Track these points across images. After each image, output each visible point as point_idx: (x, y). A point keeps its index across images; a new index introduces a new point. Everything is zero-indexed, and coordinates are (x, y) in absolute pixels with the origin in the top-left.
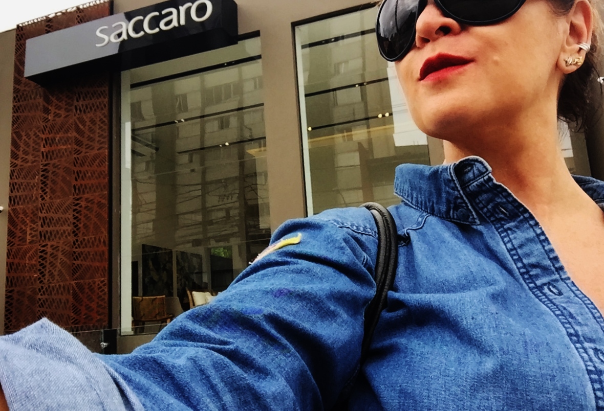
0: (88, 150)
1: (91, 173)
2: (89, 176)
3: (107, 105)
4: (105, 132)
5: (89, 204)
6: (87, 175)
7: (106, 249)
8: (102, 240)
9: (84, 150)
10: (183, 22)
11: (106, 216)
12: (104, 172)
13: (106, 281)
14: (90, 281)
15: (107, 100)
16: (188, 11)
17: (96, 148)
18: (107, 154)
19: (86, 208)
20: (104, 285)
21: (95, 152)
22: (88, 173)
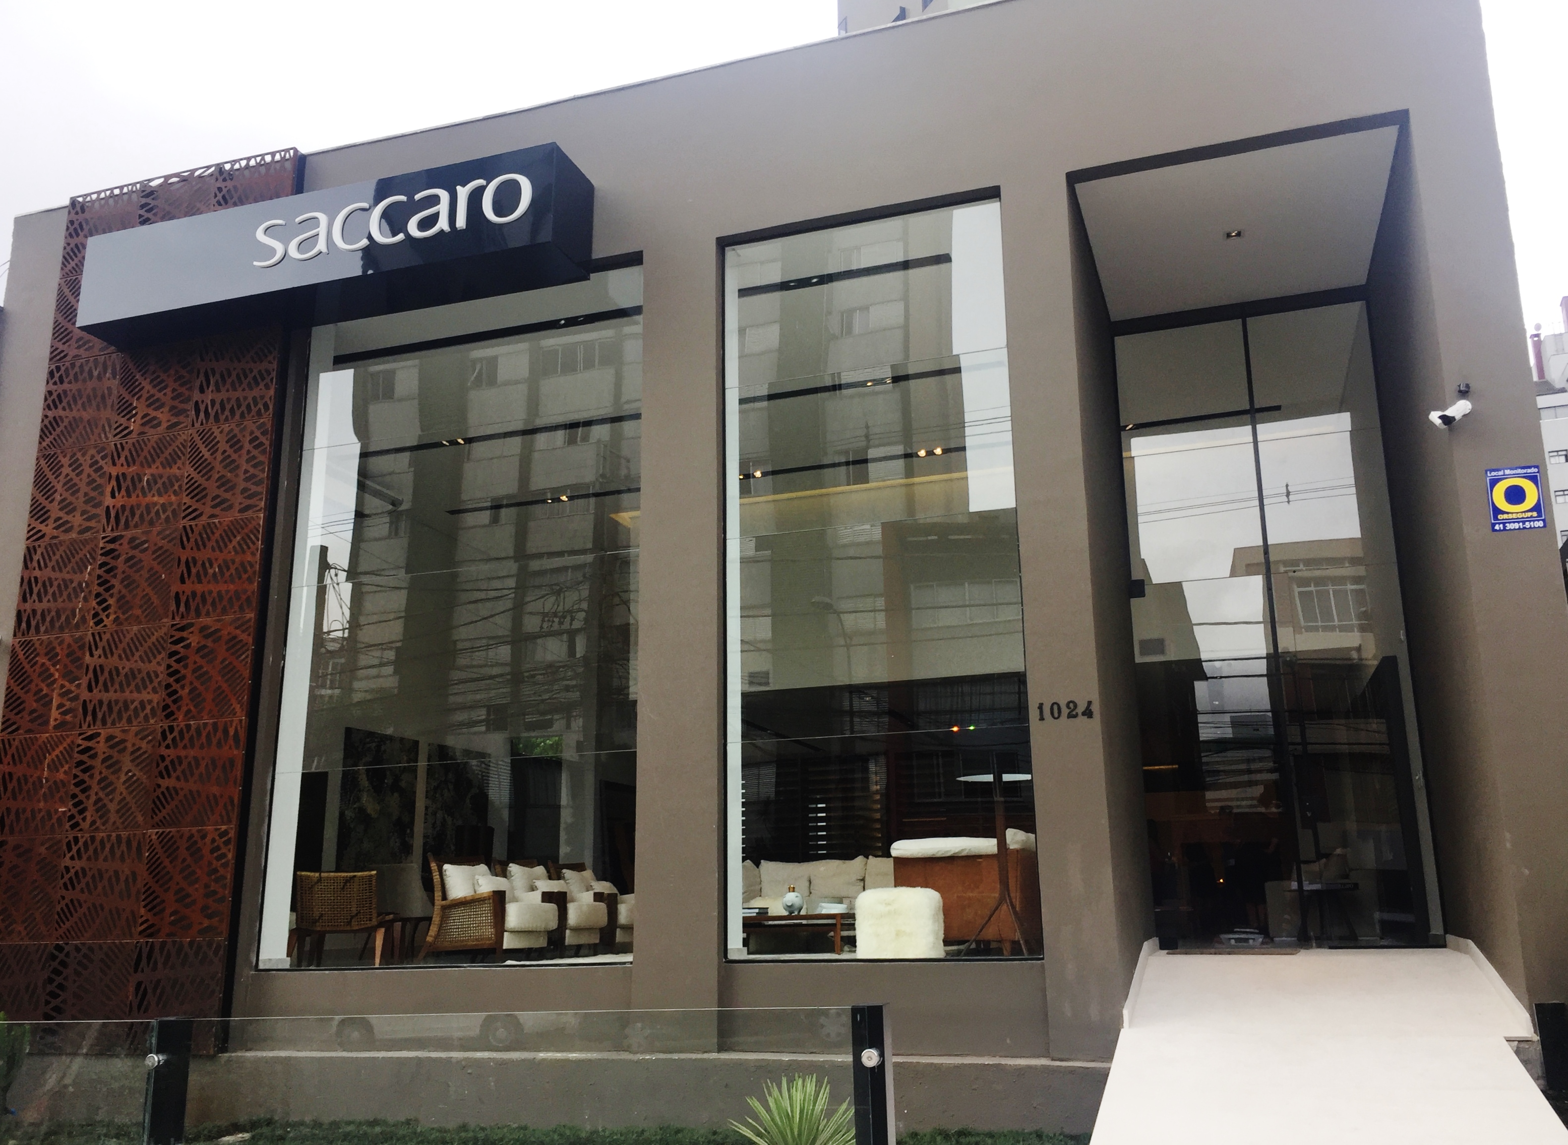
0: (217, 511)
1: (219, 567)
2: (215, 573)
3: (271, 407)
4: (263, 471)
5: (209, 643)
6: (211, 571)
7: (239, 753)
8: (232, 732)
9: (208, 510)
10: (461, 222)
11: (247, 673)
12: (252, 566)
13: (232, 834)
14: (194, 830)
15: (272, 392)
16: (475, 198)
17: (237, 507)
18: (261, 523)
19: (199, 650)
20: (227, 843)
21: (234, 515)
22: (211, 566)
